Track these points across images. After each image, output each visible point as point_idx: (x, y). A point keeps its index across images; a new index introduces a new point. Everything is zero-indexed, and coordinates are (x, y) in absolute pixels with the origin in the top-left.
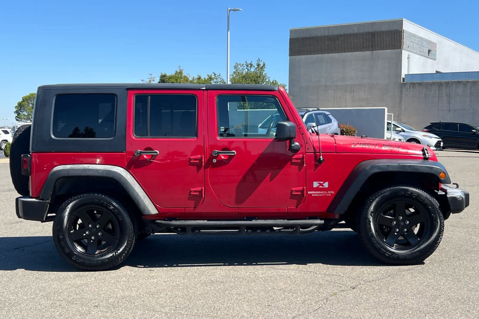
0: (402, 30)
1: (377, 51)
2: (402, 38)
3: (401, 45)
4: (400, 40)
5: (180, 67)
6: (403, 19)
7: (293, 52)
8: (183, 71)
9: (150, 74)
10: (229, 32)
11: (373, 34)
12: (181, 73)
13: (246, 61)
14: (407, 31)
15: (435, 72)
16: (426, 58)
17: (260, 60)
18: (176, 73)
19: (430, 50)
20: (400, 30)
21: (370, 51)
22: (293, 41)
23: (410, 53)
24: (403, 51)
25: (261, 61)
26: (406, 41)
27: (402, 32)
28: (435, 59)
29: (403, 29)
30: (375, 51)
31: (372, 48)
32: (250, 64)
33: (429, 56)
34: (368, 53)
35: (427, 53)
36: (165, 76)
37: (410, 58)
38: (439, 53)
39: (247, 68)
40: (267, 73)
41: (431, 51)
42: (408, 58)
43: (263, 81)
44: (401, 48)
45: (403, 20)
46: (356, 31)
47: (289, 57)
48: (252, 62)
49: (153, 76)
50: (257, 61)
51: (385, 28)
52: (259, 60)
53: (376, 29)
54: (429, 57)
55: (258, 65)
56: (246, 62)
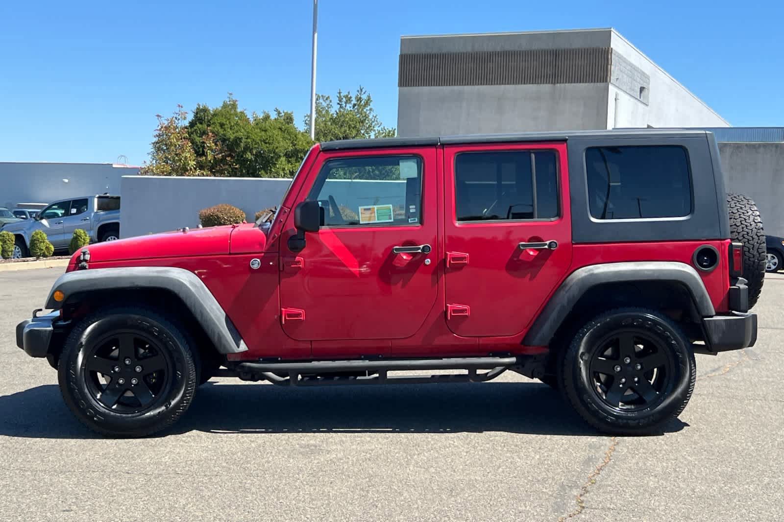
0: (608, 48)
1: (562, 85)
2: (610, 63)
3: (607, 75)
4: (605, 66)
5: (231, 94)
6: (611, 28)
7: (405, 80)
8: (237, 103)
9: (179, 106)
10: (316, 35)
11: (556, 54)
12: (234, 106)
13: (340, 90)
14: (617, 52)
15: (646, 127)
16: (636, 101)
17: (364, 91)
18: (225, 106)
19: (644, 88)
20: (605, 49)
21: (549, 83)
22: (405, 60)
23: (619, 92)
24: (611, 87)
25: (364, 93)
26: (615, 70)
27: (610, 51)
28: (647, 104)
29: (612, 46)
30: (558, 85)
31: (554, 78)
32: (346, 97)
33: (640, 98)
34: (546, 88)
35: (639, 93)
36: (205, 110)
37: (618, 99)
38: (653, 93)
39: (340, 103)
40: (377, 115)
41: (645, 90)
42: (616, 100)
43: (369, 128)
44: (606, 81)
45: (611, 31)
46: (525, 46)
47: (398, 88)
48: (349, 93)
49: (183, 110)
50: (358, 91)
51: (577, 44)
52: (361, 90)
53: (563, 45)
54: (640, 100)
55: (359, 99)
56: (340, 93)
